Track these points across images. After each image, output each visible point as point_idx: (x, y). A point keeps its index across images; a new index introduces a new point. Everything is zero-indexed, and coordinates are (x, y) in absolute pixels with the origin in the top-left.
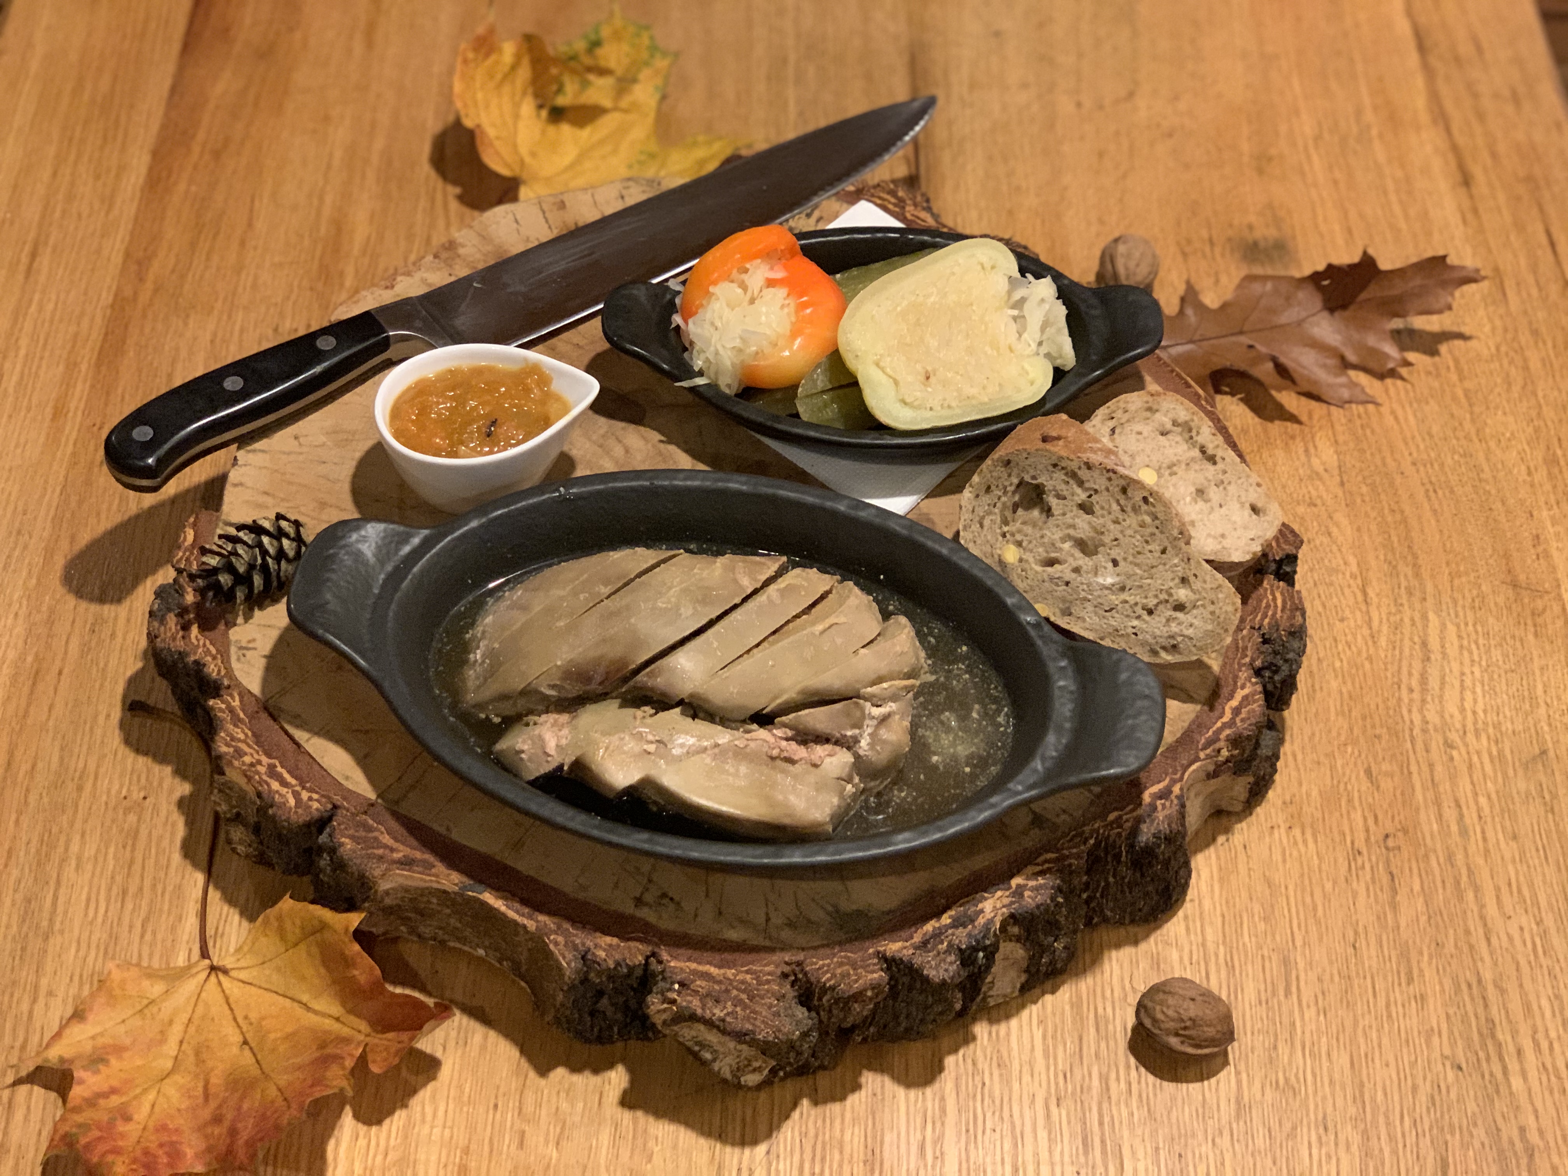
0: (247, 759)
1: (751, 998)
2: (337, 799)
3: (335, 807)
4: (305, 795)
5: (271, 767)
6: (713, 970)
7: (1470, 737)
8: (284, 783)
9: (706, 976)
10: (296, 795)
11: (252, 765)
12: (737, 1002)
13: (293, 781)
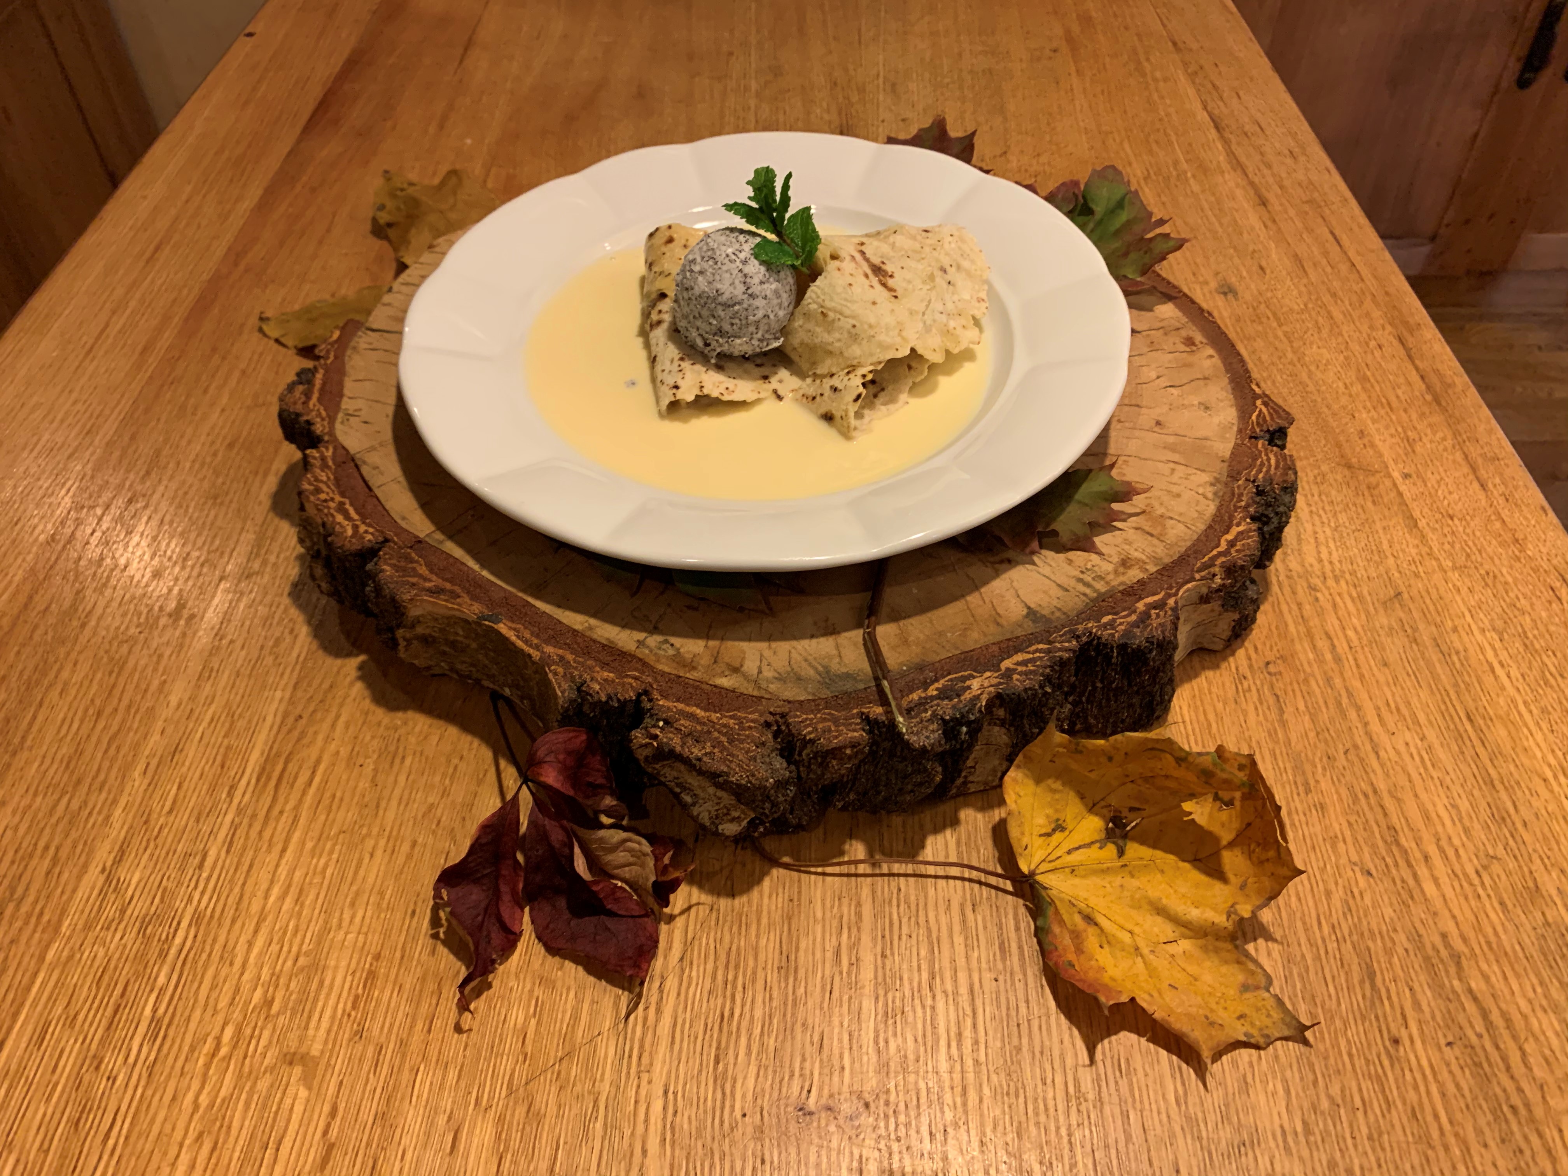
0: (323, 496)
1: (731, 742)
2: (390, 534)
3: (386, 540)
4: (363, 528)
5: (342, 504)
6: (698, 712)
7: (1331, 582)
8: (348, 517)
9: (692, 717)
10: (355, 528)
11: (325, 501)
12: (717, 744)
13: (356, 517)
